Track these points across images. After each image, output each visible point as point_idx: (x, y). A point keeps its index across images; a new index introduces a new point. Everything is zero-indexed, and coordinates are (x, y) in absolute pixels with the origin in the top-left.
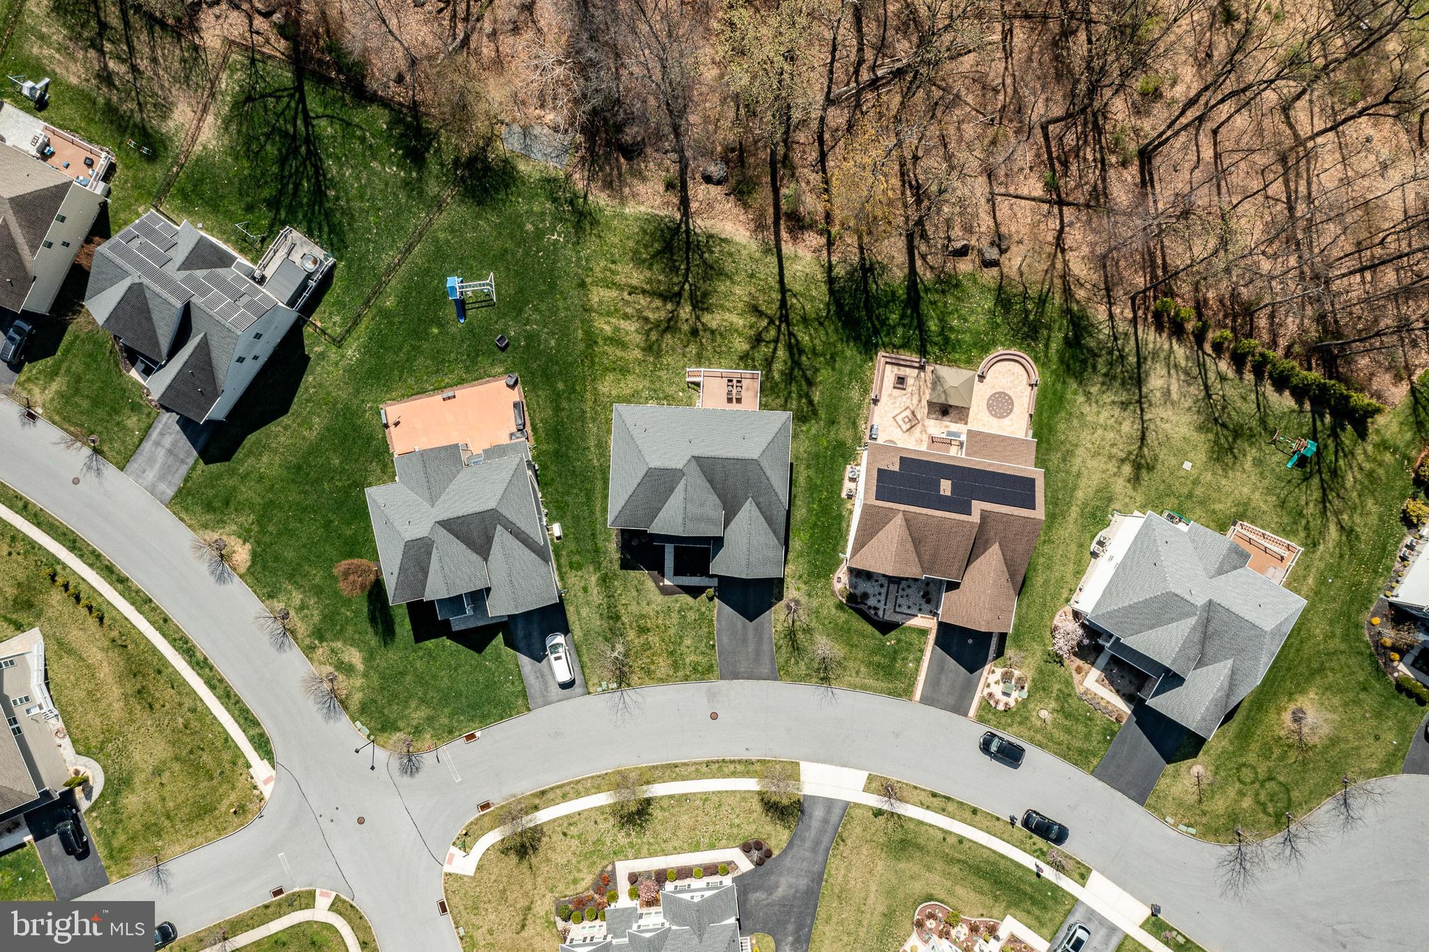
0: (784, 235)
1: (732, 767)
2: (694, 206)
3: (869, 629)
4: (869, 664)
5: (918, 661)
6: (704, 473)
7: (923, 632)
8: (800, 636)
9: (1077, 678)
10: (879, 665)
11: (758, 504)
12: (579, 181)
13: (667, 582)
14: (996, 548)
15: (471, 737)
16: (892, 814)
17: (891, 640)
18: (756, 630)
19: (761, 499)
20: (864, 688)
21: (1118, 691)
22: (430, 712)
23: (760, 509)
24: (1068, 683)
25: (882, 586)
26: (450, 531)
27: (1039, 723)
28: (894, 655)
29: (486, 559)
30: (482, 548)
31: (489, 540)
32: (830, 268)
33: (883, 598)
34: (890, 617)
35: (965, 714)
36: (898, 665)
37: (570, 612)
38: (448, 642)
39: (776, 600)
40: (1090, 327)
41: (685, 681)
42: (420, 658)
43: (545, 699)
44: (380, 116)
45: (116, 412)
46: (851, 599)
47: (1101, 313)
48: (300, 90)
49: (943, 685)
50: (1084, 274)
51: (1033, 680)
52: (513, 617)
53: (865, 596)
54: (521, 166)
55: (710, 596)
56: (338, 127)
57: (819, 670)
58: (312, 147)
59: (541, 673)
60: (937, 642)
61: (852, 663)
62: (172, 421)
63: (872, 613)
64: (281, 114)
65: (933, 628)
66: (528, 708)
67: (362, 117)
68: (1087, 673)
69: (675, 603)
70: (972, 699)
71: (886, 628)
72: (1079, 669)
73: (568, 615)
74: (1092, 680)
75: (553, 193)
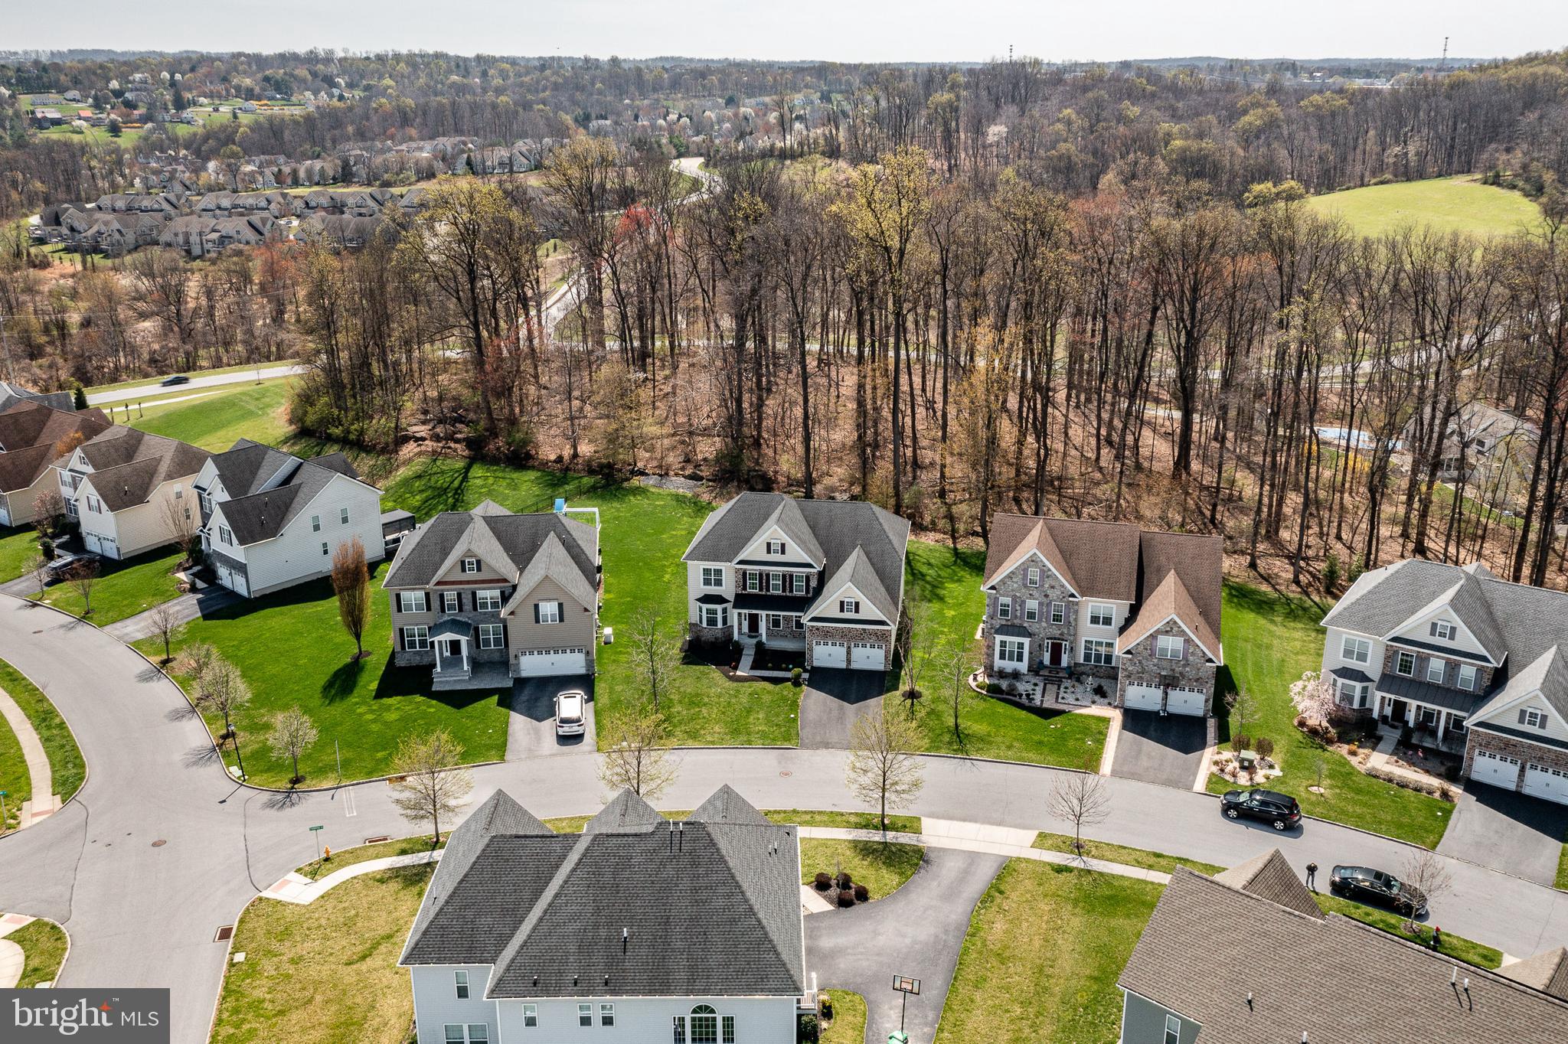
1: (808, 817)
3: (1023, 714)
4: (1023, 740)
5: (1100, 741)
6: (806, 517)
7: (1106, 721)
9: (1354, 761)
10: (1040, 743)
11: (867, 554)
12: (705, 496)
13: (739, 673)
14: (1172, 576)
15: (400, 779)
16: (1089, 871)
17: (1055, 724)
18: (859, 709)
19: (872, 548)
20: (1022, 762)
21: (1427, 772)
22: (350, 755)
23: (870, 559)
24: (1344, 764)
25: (1036, 685)
26: (493, 529)
27: (1313, 798)
28: (1063, 737)
29: (522, 571)
31: (534, 548)
32: (955, 548)
33: (1038, 693)
34: (1049, 703)
35: (1189, 788)
36: (1071, 743)
37: (600, 688)
38: (419, 698)
39: (888, 691)
40: (1254, 592)
41: (748, 744)
42: (372, 711)
43: (532, 754)
44: (532, 475)
45: (133, 596)
46: (994, 690)
47: (1264, 588)
48: (468, 469)
49: (1145, 762)
50: (1233, 573)
51: (1286, 762)
52: (521, 682)
53: (1012, 691)
54: (653, 490)
55: (797, 683)
56: (491, 481)
57: (950, 743)
58: (459, 492)
59: (537, 732)
60: (1125, 727)
61: (999, 739)
62: (192, 599)
63: (1024, 700)
64: (441, 481)
65: (1116, 717)
66: (502, 759)
67: (515, 475)
68: (1368, 756)
69: (747, 688)
70: (1195, 775)
71: (1047, 714)
72: (1353, 753)
73: (596, 689)
74: (1379, 761)
75: (679, 499)
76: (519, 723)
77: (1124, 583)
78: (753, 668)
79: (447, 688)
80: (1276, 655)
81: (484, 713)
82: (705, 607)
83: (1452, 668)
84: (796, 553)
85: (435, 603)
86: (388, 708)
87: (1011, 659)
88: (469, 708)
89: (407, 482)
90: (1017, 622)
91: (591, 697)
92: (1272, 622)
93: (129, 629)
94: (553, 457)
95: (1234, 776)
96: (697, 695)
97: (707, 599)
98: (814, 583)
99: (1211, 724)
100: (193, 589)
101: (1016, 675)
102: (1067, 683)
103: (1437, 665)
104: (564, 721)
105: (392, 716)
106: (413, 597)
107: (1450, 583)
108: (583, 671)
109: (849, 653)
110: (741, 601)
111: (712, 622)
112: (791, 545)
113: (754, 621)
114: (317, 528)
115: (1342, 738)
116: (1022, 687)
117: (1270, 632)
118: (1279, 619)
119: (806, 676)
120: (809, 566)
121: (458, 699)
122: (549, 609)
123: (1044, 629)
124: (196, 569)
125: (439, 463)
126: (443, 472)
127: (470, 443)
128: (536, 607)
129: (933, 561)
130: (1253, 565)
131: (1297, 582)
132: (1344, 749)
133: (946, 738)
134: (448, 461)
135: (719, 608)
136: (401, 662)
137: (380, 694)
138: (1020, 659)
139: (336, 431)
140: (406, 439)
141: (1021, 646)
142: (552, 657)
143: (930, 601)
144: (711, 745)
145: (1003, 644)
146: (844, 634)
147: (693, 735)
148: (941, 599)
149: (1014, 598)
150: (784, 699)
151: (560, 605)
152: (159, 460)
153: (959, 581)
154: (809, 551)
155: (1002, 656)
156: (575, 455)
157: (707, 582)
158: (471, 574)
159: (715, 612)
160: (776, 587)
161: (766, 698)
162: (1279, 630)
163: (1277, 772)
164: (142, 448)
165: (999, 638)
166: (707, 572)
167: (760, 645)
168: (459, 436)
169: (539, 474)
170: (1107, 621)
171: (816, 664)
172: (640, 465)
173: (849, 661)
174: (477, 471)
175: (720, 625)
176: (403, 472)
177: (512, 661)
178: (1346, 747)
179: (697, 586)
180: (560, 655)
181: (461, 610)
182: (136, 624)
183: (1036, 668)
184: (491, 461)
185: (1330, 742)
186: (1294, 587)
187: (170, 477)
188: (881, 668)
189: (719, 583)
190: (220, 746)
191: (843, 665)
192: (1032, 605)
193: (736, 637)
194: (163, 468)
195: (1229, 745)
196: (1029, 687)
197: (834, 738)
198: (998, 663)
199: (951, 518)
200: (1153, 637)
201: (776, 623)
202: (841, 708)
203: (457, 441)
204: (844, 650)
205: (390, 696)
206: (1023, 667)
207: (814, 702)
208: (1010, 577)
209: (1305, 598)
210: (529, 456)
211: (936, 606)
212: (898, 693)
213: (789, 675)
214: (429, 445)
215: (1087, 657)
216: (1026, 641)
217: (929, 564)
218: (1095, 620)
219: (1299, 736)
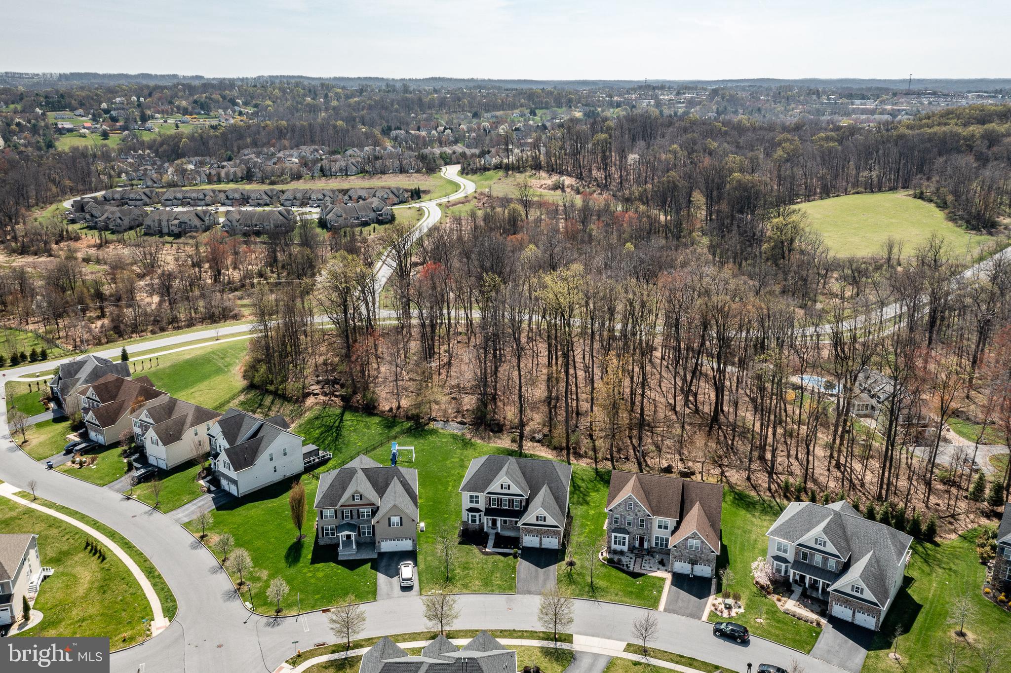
0: (572, 458)
2: (524, 448)
3: (624, 575)
4: (624, 591)
5: (660, 592)
7: (663, 580)
8: (575, 576)
9: (779, 604)
10: (631, 592)
11: (550, 488)
12: (468, 436)
13: (487, 550)
14: (697, 504)
15: (328, 610)
16: (649, 665)
17: (639, 581)
18: (545, 572)
19: (552, 485)
20: (621, 601)
21: (812, 611)
22: (303, 596)
23: (551, 490)
24: (774, 605)
25: (631, 559)
26: (366, 475)
27: (756, 625)
28: (642, 589)
29: (381, 497)
30: (381, 489)
31: (387, 485)
32: (597, 469)
33: (632, 563)
34: (637, 570)
35: (700, 618)
36: (646, 593)
37: (420, 558)
38: (333, 564)
39: (560, 561)
40: (748, 496)
41: (492, 592)
42: (310, 571)
43: (389, 596)
44: (377, 420)
45: (179, 495)
46: (610, 561)
47: (753, 493)
48: (342, 414)
49: (680, 604)
50: (739, 483)
51: (747, 604)
52: (382, 555)
53: (620, 561)
54: (440, 431)
55: (515, 557)
56: (355, 423)
57: (588, 592)
58: (339, 429)
59: (391, 583)
60: (672, 584)
61: (612, 590)
62: (209, 497)
63: (625, 568)
64: (329, 421)
65: (668, 577)
66: (375, 600)
67: (368, 419)
68: (786, 602)
69: (491, 559)
70: (703, 611)
71: (635, 575)
72: (779, 600)
73: (418, 559)
74: (790, 605)
75: (454, 437)
76: (381, 578)
77: (674, 509)
78: (494, 547)
79: (345, 558)
80: (754, 537)
81: (365, 573)
82: (470, 514)
83: (825, 560)
84: (515, 489)
85: (339, 515)
86: (318, 570)
87: (620, 544)
88: (357, 570)
89: (310, 422)
90: (622, 527)
91: (416, 564)
92: (754, 516)
93: (180, 515)
94: (387, 408)
95: (722, 612)
96: (467, 563)
97: (471, 510)
98: (524, 504)
99: (714, 581)
100: (209, 491)
101: (622, 553)
102: (646, 558)
103: (818, 559)
104: (404, 580)
105: (320, 574)
106: (329, 512)
107: (826, 516)
108: (411, 549)
109: (541, 540)
110: (489, 512)
111: (474, 521)
112: (513, 486)
113: (494, 522)
114: (271, 459)
115: (775, 592)
116: (625, 560)
117: (752, 522)
118: (757, 514)
119: (520, 552)
120: (521, 496)
121: (352, 565)
122: (395, 520)
123: (636, 530)
124: (209, 478)
125: (327, 410)
126: (329, 416)
127: (343, 398)
128: (389, 519)
129: (584, 477)
130: (749, 479)
131: (770, 489)
132: (775, 597)
133: (587, 589)
134: (332, 409)
135: (477, 515)
136: (322, 542)
137: (314, 561)
138: (624, 544)
139: (271, 388)
140: (309, 394)
141: (624, 538)
142: (396, 542)
143: (582, 505)
144: (474, 592)
145: (616, 537)
146: (538, 532)
147: (466, 586)
148: (587, 503)
149: (621, 515)
150: (509, 565)
151: (401, 518)
152: (186, 416)
153: (597, 491)
154: (521, 488)
155: (615, 543)
156: (399, 407)
157: (471, 502)
158: (357, 501)
159: (475, 516)
160: (505, 505)
161: (501, 565)
162: (756, 521)
163: (742, 610)
164: (176, 408)
165: (613, 535)
166: (471, 497)
167: (497, 534)
168: (336, 393)
169: (380, 419)
170: (666, 528)
171: (525, 545)
172: (434, 415)
173: (541, 544)
174: (348, 416)
175: (478, 523)
176: (308, 415)
177: (377, 544)
178: (776, 596)
179: (466, 504)
180: (400, 541)
181: (352, 518)
182: (183, 512)
183: (632, 549)
184: (354, 410)
185: (769, 593)
186: (768, 493)
187: (192, 425)
188: (556, 547)
189: (477, 502)
190: (239, 589)
191: (538, 546)
192: (630, 518)
193: (485, 530)
194: (189, 420)
195: (720, 594)
196: (628, 559)
197: (533, 589)
198: (614, 546)
199: (595, 450)
200: (686, 539)
201: (505, 522)
202: (537, 571)
203: (336, 396)
204: (538, 539)
205: (318, 563)
206: (625, 548)
207: (524, 567)
208: (618, 505)
209: (772, 500)
210: (375, 407)
211: (585, 508)
212: (564, 562)
213: (511, 551)
214: (322, 398)
215: (657, 544)
216: (627, 536)
217: (583, 480)
218: (660, 527)
219: (755, 590)
